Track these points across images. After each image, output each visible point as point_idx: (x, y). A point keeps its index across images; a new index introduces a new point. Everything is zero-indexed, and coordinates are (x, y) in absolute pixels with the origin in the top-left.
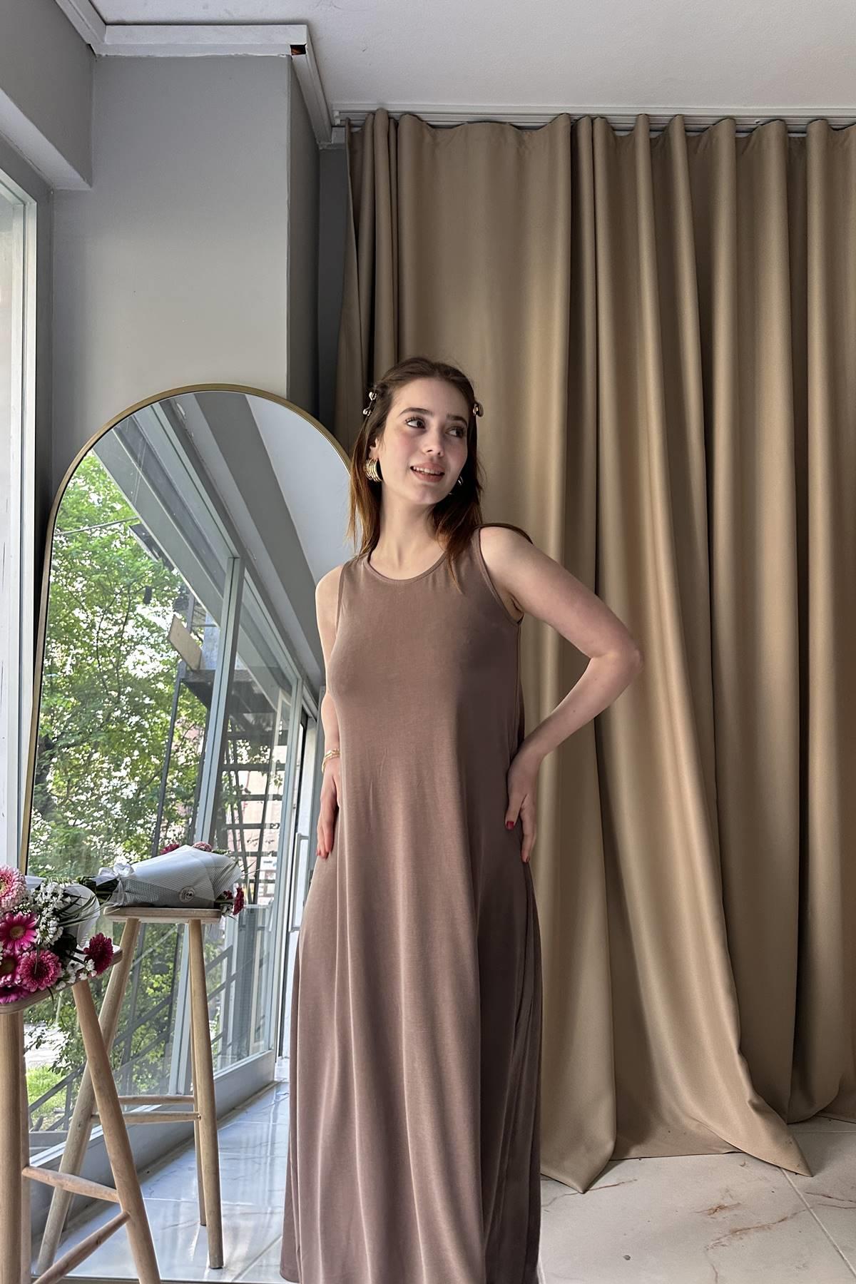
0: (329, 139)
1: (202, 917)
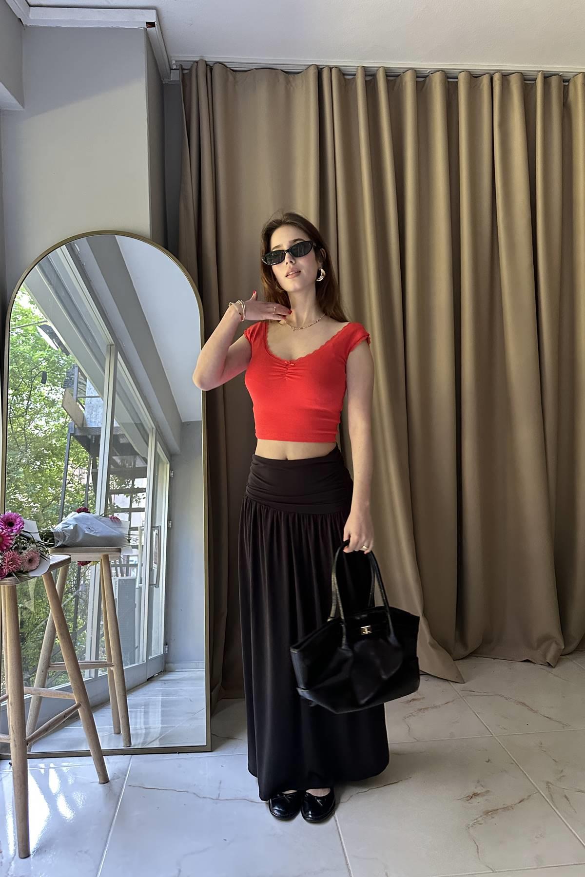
0: (169, 77)
1: (109, 552)
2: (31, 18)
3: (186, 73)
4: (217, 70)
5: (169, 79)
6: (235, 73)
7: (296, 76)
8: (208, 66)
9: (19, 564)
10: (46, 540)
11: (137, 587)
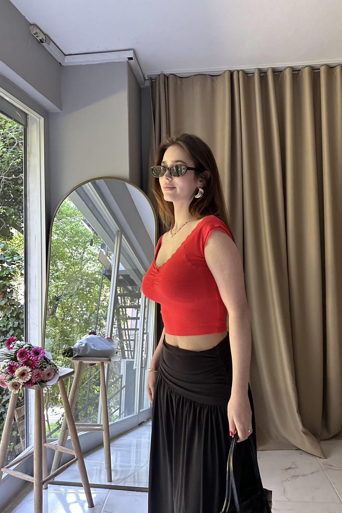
1: (104, 361)
2: (66, 62)
3: (154, 82)
4: (171, 78)
5: (144, 85)
6: (181, 79)
7: (218, 77)
8: (166, 77)
9: (41, 377)
10: (68, 354)
11: (134, 368)
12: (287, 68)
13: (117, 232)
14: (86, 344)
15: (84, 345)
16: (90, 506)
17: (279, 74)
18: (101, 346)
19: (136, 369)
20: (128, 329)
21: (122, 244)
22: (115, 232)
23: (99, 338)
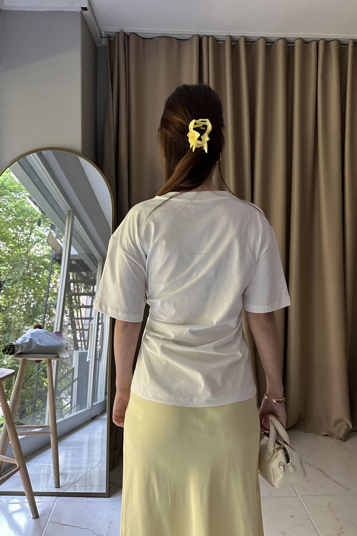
0: (101, 43)
1: (52, 358)
2: (6, 5)
3: (112, 40)
4: (132, 39)
6: (144, 40)
7: (185, 42)
8: (126, 36)
10: (9, 351)
11: (87, 360)
12: (261, 38)
13: (68, 212)
14: (31, 340)
15: (27, 341)
16: (34, 517)
17: (252, 44)
18: (47, 341)
19: (89, 361)
20: (81, 318)
21: (74, 226)
22: (66, 213)
23: (46, 333)
